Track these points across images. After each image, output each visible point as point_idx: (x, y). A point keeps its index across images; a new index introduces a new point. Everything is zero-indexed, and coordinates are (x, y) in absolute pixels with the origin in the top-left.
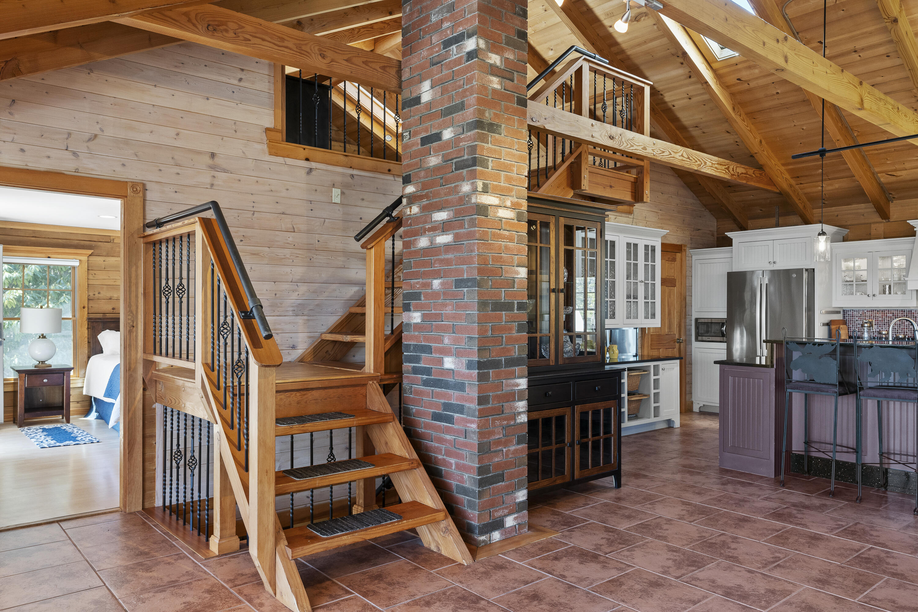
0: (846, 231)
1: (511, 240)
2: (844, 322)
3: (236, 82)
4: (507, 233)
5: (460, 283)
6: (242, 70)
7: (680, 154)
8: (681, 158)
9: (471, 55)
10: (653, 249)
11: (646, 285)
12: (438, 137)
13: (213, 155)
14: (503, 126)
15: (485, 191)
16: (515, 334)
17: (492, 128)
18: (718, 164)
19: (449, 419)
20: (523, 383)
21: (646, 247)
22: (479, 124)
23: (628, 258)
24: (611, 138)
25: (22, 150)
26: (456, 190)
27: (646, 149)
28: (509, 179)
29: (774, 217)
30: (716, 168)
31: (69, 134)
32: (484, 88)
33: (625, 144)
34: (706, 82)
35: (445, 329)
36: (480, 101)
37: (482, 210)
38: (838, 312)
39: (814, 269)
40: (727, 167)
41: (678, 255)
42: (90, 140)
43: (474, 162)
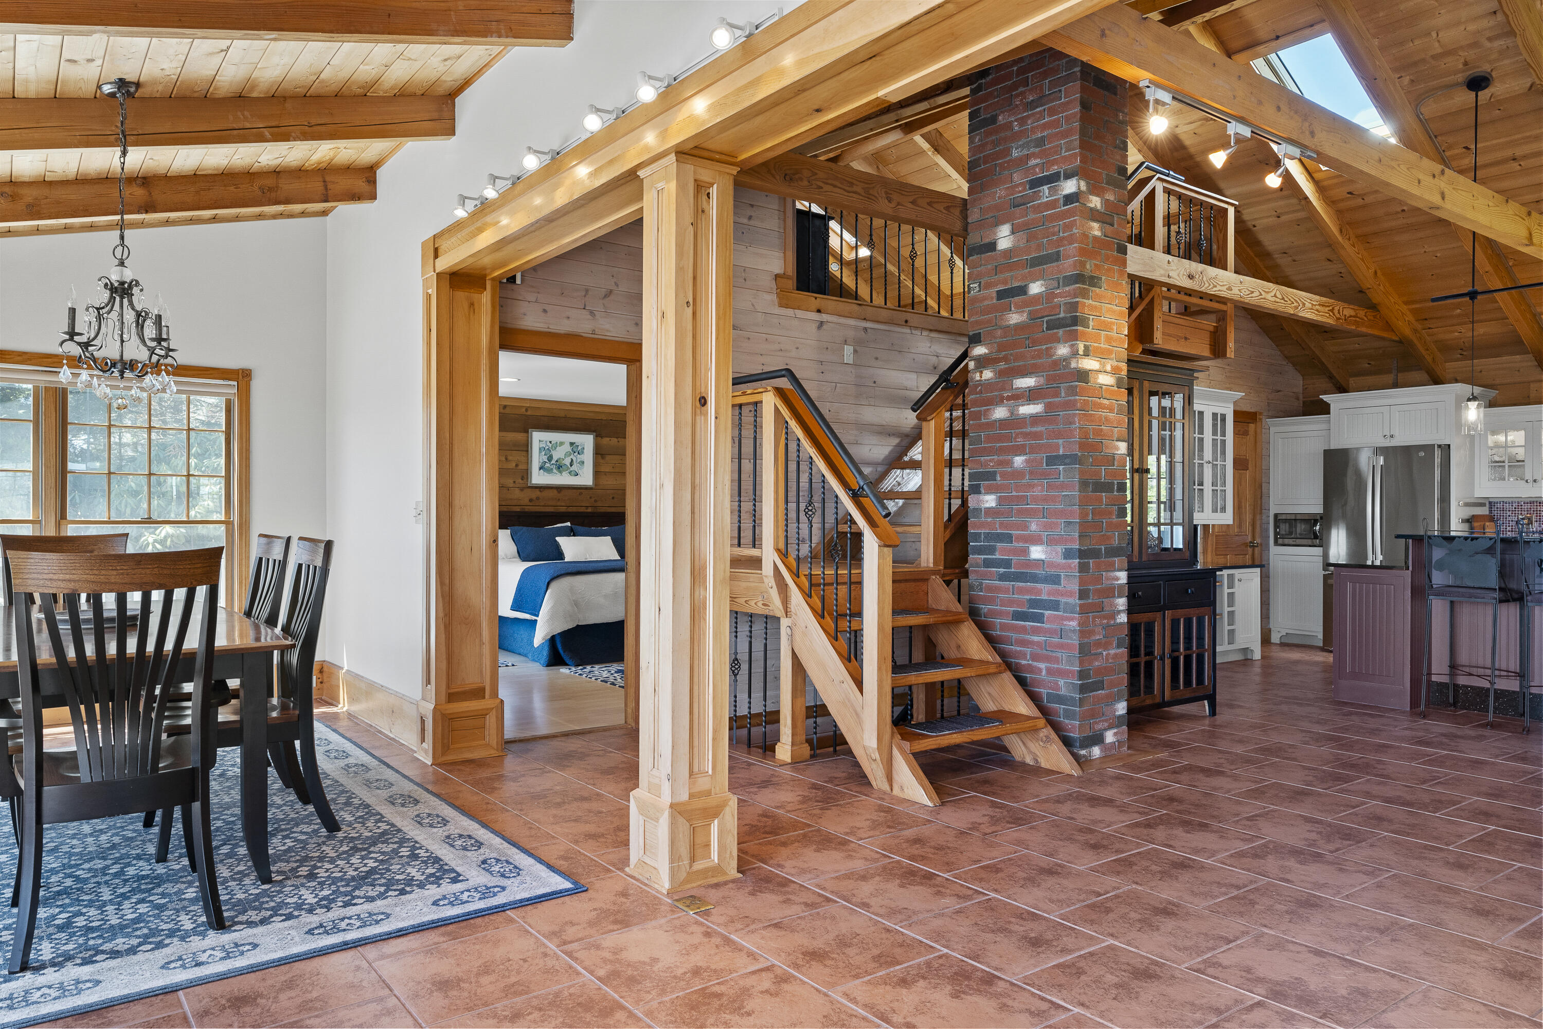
0: (1493, 393)
1: (1111, 411)
2: (1491, 518)
3: (745, 221)
4: (1106, 402)
5: (1052, 461)
6: (752, 206)
7: (1273, 294)
8: (1274, 299)
9: (1070, 199)
10: (1224, 418)
11: (1215, 467)
12: (1023, 290)
14: (1103, 278)
15: (1086, 354)
16: (1114, 519)
17: (1093, 281)
18: (1320, 305)
19: (1039, 618)
20: (1122, 577)
21: (1215, 415)
22: (1079, 278)
24: (1191, 277)
25: (545, 311)
26: (1049, 352)
27: (1232, 290)
28: (1109, 340)
29: (1390, 372)
30: (1317, 310)
31: (587, 291)
32: (1085, 236)
33: (1207, 285)
34: (1306, 198)
35: (1032, 513)
36: (1083, 252)
37: (1083, 376)
38: (1482, 505)
39: (1449, 445)
40: (1331, 308)
41: (1252, 426)
42: (606, 296)
43: (1075, 321)
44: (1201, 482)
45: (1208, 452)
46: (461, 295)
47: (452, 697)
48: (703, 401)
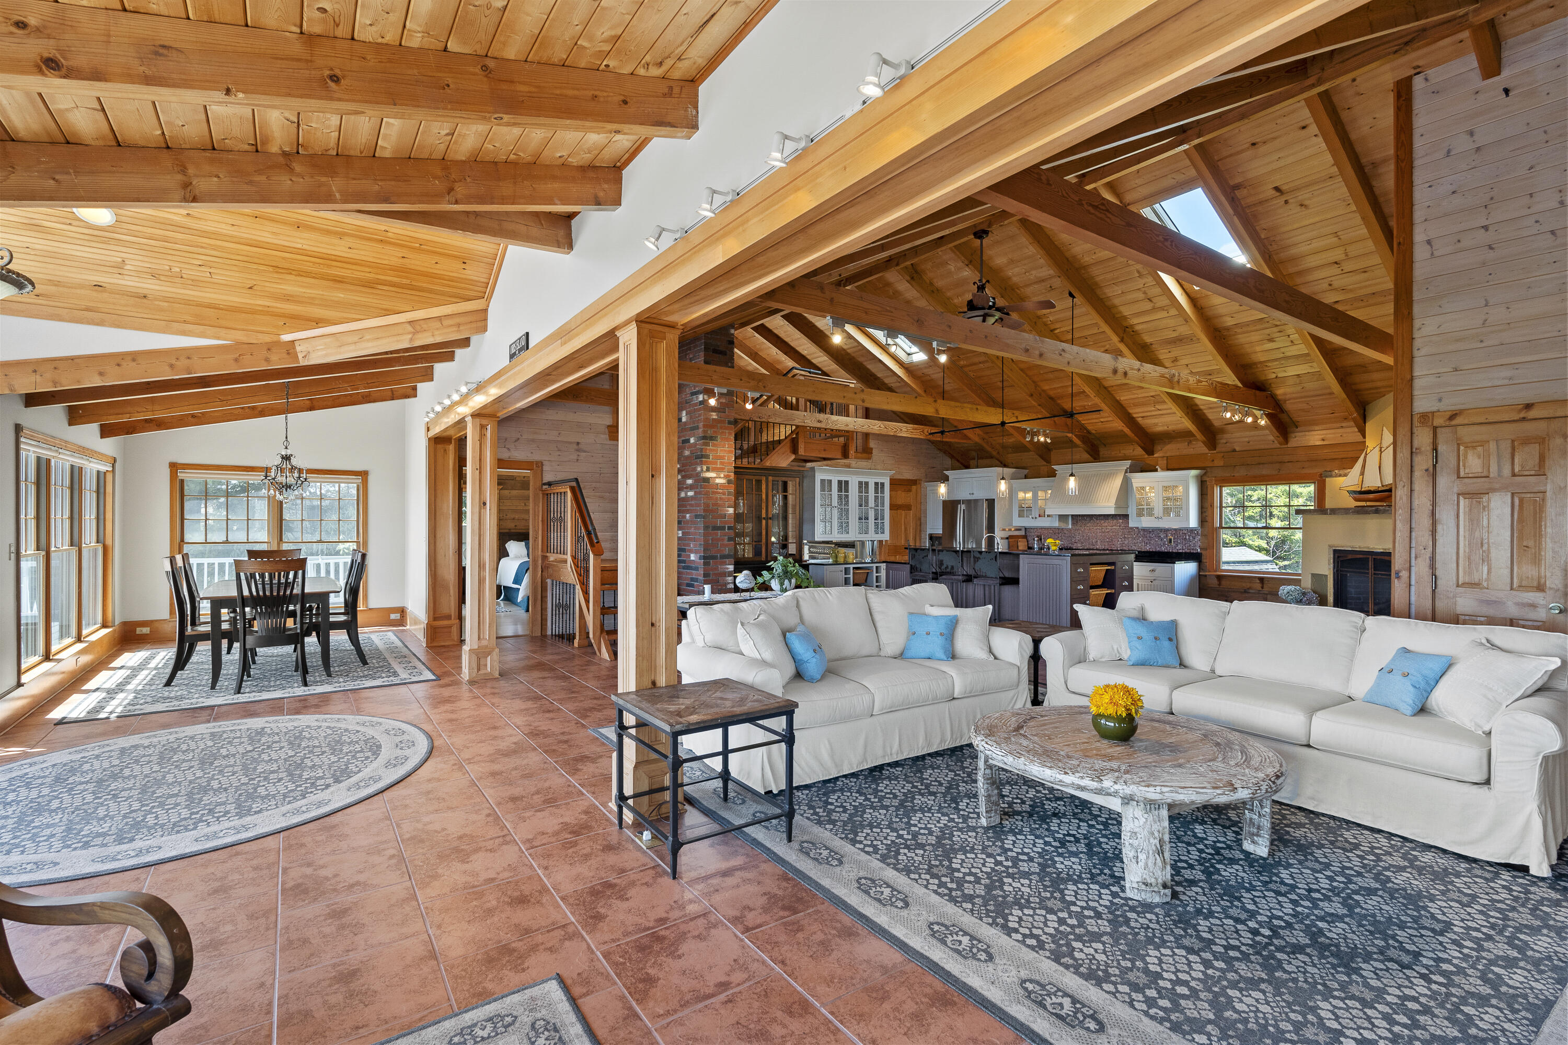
1: (724, 494)
2: (1025, 537)
4: (723, 491)
5: (697, 516)
7: (878, 426)
8: (879, 428)
9: (702, 403)
10: (883, 484)
11: (876, 510)
12: (688, 441)
13: (578, 443)
15: (708, 470)
16: (726, 542)
17: (712, 438)
18: (912, 429)
19: (692, 586)
20: (732, 568)
21: (876, 484)
22: (704, 438)
23: (860, 492)
24: (820, 421)
26: (695, 469)
27: (848, 426)
28: (722, 463)
30: (911, 432)
32: (707, 419)
33: (830, 425)
35: (690, 539)
36: (704, 426)
37: (707, 480)
38: (1020, 530)
39: (993, 500)
40: (921, 430)
41: (914, 488)
43: (702, 456)
44: (867, 518)
45: (872, 503)
46: (439, 446)
47: (435, 619)
48: (485, 504)
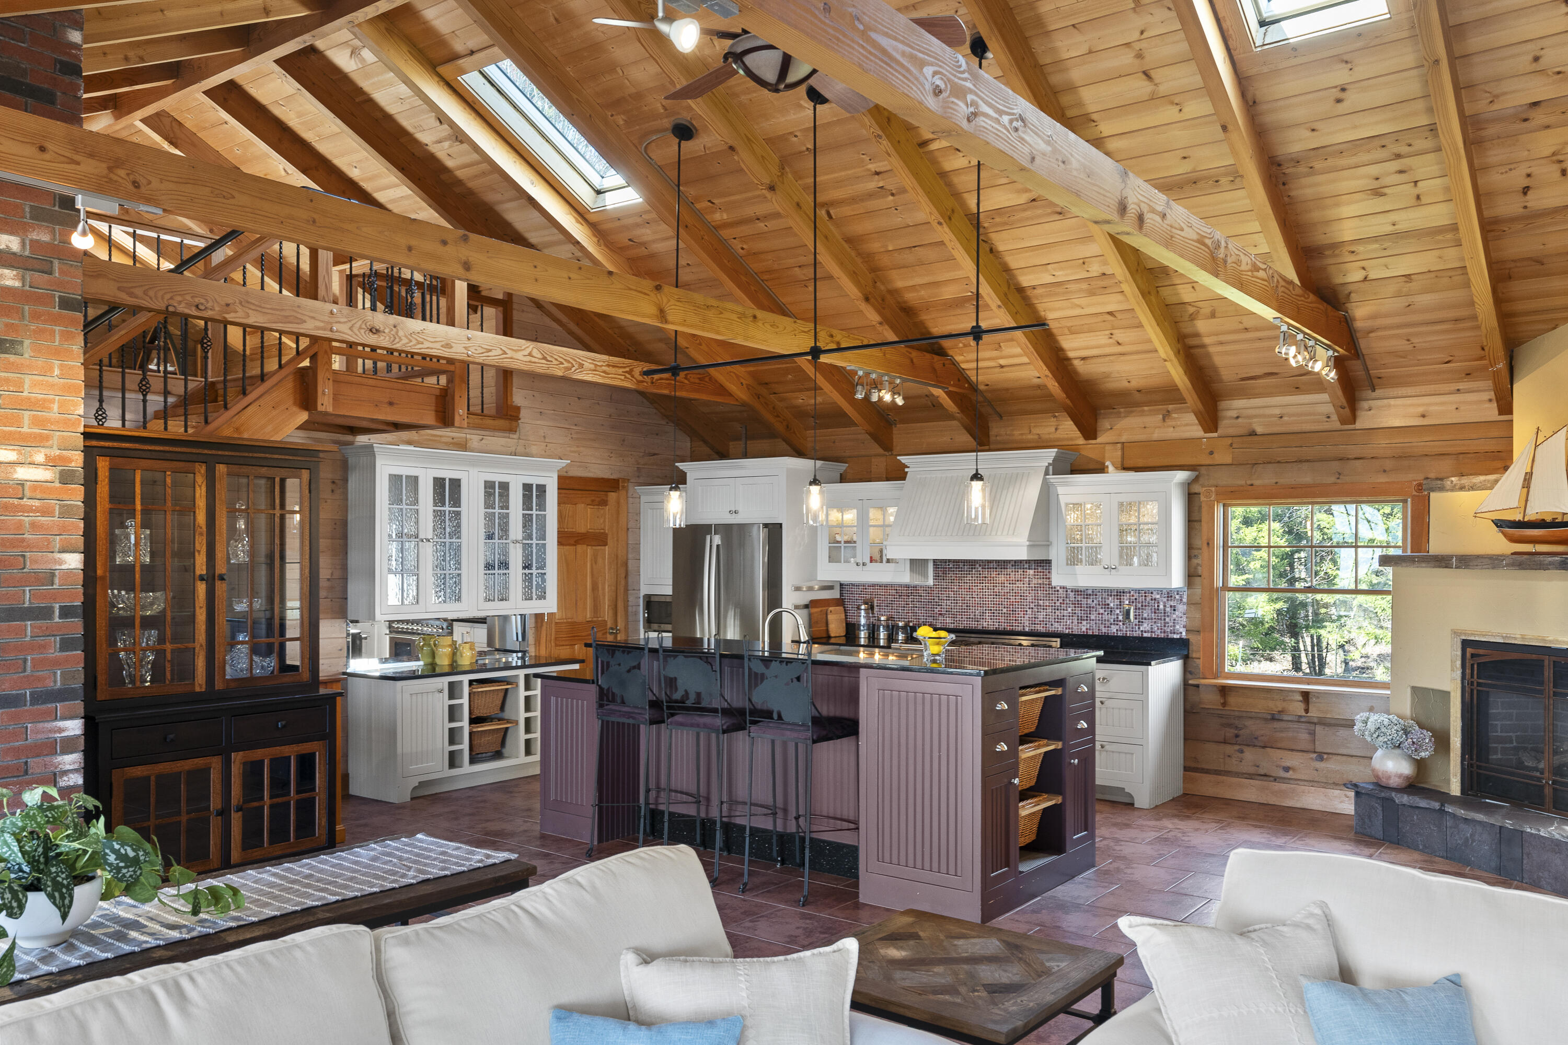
0: (843, 467)
1: (46, 512)
2: (840, 602)
4: (36, 503)
7: (526, 353)
8: (528, 358)
10: (542, 489)
11: (527, 548)
14: (27, 342)
16: (54, 652)
18: (608, 366)
20: (74, 727)
21: (527, 487)
23: (489, 505)
24: (374, 331)
27: (451, 347)
28: (41, 422)
30: (604, 372)
33: (405, 341)
34: (578, 243)
38: (830, 588)
39: (781, 524)
40: (627, 369)
41: (612, 496)
44: (505, 565)
45: (516, 529)
